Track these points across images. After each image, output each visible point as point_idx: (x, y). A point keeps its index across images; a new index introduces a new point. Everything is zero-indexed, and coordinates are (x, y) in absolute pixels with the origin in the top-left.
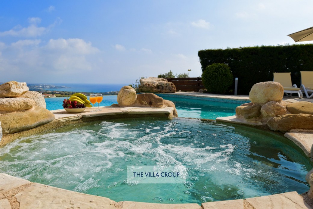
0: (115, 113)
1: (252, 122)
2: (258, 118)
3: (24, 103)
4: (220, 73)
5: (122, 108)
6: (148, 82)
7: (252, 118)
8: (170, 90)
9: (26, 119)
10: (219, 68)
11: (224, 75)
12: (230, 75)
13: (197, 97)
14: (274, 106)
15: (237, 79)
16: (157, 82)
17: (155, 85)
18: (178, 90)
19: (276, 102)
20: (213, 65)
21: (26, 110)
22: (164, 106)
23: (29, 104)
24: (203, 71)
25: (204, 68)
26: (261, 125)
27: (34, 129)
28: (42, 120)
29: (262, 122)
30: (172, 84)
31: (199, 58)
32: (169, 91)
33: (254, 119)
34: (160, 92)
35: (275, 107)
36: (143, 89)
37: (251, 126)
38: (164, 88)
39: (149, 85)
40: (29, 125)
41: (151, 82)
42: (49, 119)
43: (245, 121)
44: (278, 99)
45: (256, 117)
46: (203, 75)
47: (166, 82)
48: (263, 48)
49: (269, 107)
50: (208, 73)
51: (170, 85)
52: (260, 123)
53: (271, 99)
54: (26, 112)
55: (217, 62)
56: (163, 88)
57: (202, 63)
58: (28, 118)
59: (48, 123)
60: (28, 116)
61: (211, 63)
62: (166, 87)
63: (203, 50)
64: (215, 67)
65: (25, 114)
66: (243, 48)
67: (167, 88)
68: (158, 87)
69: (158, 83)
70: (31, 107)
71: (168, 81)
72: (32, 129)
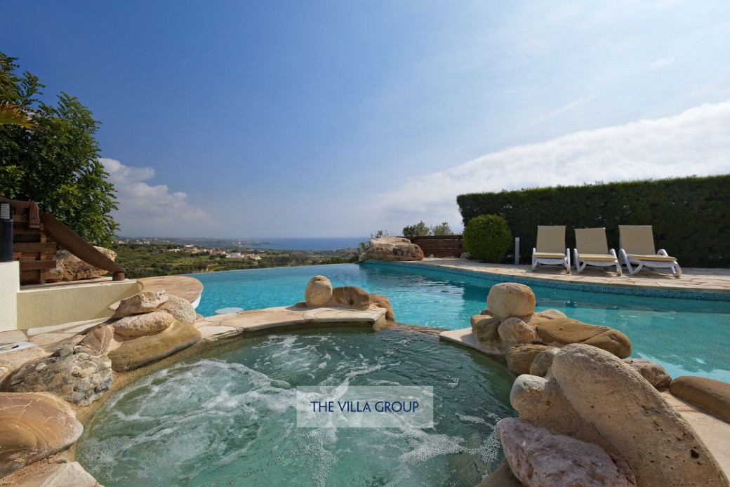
0: (294, 322)
1: (487, 348)
2: (495, 341)
3: (156, 323)
4: (490, 231)
5: (309, 311)
6: (380, 245)
7: (486, 340)
8: (414, 257)
9: (156, 347)
10: (489, 223)
11: (497, 233)
12: (507, 232)
13: (453, 269)
14: (515, 327)
15: (517, 239)
16: (394, 245)
17: (391, 249)
18: (427, 255)
19: (519, 320)
20: (479, 217)
21: (159, 332)
22: (372, 306)
23: (162, 324)
24: (465, 225)
25: (466, 221)
26: (497, 355)
27: (168, 358)
28: (180, 344)
29: (500, 348)
30: (416, 248)
31: (458, 207)
32: (412, 258)
33: (489, 342)
34: (399, 260)
35: (517, 328)
36: (373, 255)
37: (484, 354)
38: (405, 254)
39: (382, 249)
40: (159, 355)
41: (385, 245)
42: (191, 341)
43: (478, 345)
44: (525, 313)
45: (491, 340)
46: (466, 231)
47: (407, 245)
48: (561, 190)
49: (508, 326)
50: (472, 231)
51: (414, 249)
52: (497, 352)
53: (515, 313)
54: (158, 335)
55: (485, 214)
56: (402, 254)
57: (463, 214)
58: (158, 345)
59: (190, 346)
60: (158, 343)
61: (476, 215)
62: (408, 251)
63: (464, 194)
64: (482, 221)
65: (155, 340)
66: (527, 191)
67: (409, 254)
68: (395, 252)
69: (397, 246)
70: (166, 327)
71: (412, 242)
72: (164, 358)
